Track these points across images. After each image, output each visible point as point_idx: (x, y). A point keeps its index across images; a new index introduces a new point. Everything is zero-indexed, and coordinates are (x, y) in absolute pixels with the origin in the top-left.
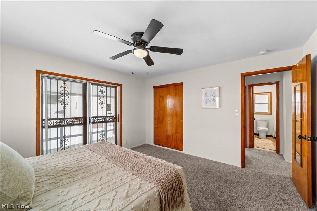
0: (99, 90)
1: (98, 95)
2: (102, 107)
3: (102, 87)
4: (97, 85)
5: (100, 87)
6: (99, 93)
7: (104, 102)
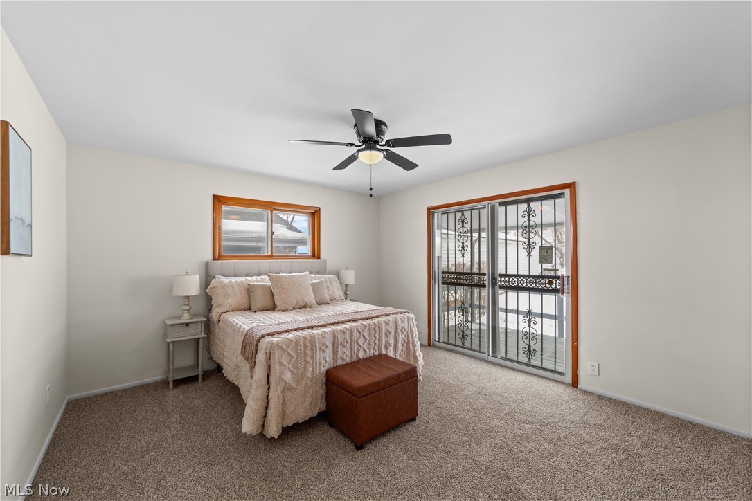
0: (520, 213)
1: (520, 224)
2: (529, 254)
3: (529, 206)
4: (517, 202)
5: (523, 207)
6: (523, 221)
7: (536, 240)
